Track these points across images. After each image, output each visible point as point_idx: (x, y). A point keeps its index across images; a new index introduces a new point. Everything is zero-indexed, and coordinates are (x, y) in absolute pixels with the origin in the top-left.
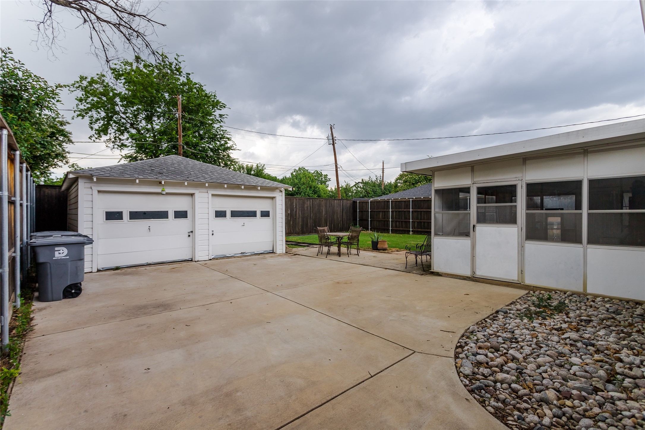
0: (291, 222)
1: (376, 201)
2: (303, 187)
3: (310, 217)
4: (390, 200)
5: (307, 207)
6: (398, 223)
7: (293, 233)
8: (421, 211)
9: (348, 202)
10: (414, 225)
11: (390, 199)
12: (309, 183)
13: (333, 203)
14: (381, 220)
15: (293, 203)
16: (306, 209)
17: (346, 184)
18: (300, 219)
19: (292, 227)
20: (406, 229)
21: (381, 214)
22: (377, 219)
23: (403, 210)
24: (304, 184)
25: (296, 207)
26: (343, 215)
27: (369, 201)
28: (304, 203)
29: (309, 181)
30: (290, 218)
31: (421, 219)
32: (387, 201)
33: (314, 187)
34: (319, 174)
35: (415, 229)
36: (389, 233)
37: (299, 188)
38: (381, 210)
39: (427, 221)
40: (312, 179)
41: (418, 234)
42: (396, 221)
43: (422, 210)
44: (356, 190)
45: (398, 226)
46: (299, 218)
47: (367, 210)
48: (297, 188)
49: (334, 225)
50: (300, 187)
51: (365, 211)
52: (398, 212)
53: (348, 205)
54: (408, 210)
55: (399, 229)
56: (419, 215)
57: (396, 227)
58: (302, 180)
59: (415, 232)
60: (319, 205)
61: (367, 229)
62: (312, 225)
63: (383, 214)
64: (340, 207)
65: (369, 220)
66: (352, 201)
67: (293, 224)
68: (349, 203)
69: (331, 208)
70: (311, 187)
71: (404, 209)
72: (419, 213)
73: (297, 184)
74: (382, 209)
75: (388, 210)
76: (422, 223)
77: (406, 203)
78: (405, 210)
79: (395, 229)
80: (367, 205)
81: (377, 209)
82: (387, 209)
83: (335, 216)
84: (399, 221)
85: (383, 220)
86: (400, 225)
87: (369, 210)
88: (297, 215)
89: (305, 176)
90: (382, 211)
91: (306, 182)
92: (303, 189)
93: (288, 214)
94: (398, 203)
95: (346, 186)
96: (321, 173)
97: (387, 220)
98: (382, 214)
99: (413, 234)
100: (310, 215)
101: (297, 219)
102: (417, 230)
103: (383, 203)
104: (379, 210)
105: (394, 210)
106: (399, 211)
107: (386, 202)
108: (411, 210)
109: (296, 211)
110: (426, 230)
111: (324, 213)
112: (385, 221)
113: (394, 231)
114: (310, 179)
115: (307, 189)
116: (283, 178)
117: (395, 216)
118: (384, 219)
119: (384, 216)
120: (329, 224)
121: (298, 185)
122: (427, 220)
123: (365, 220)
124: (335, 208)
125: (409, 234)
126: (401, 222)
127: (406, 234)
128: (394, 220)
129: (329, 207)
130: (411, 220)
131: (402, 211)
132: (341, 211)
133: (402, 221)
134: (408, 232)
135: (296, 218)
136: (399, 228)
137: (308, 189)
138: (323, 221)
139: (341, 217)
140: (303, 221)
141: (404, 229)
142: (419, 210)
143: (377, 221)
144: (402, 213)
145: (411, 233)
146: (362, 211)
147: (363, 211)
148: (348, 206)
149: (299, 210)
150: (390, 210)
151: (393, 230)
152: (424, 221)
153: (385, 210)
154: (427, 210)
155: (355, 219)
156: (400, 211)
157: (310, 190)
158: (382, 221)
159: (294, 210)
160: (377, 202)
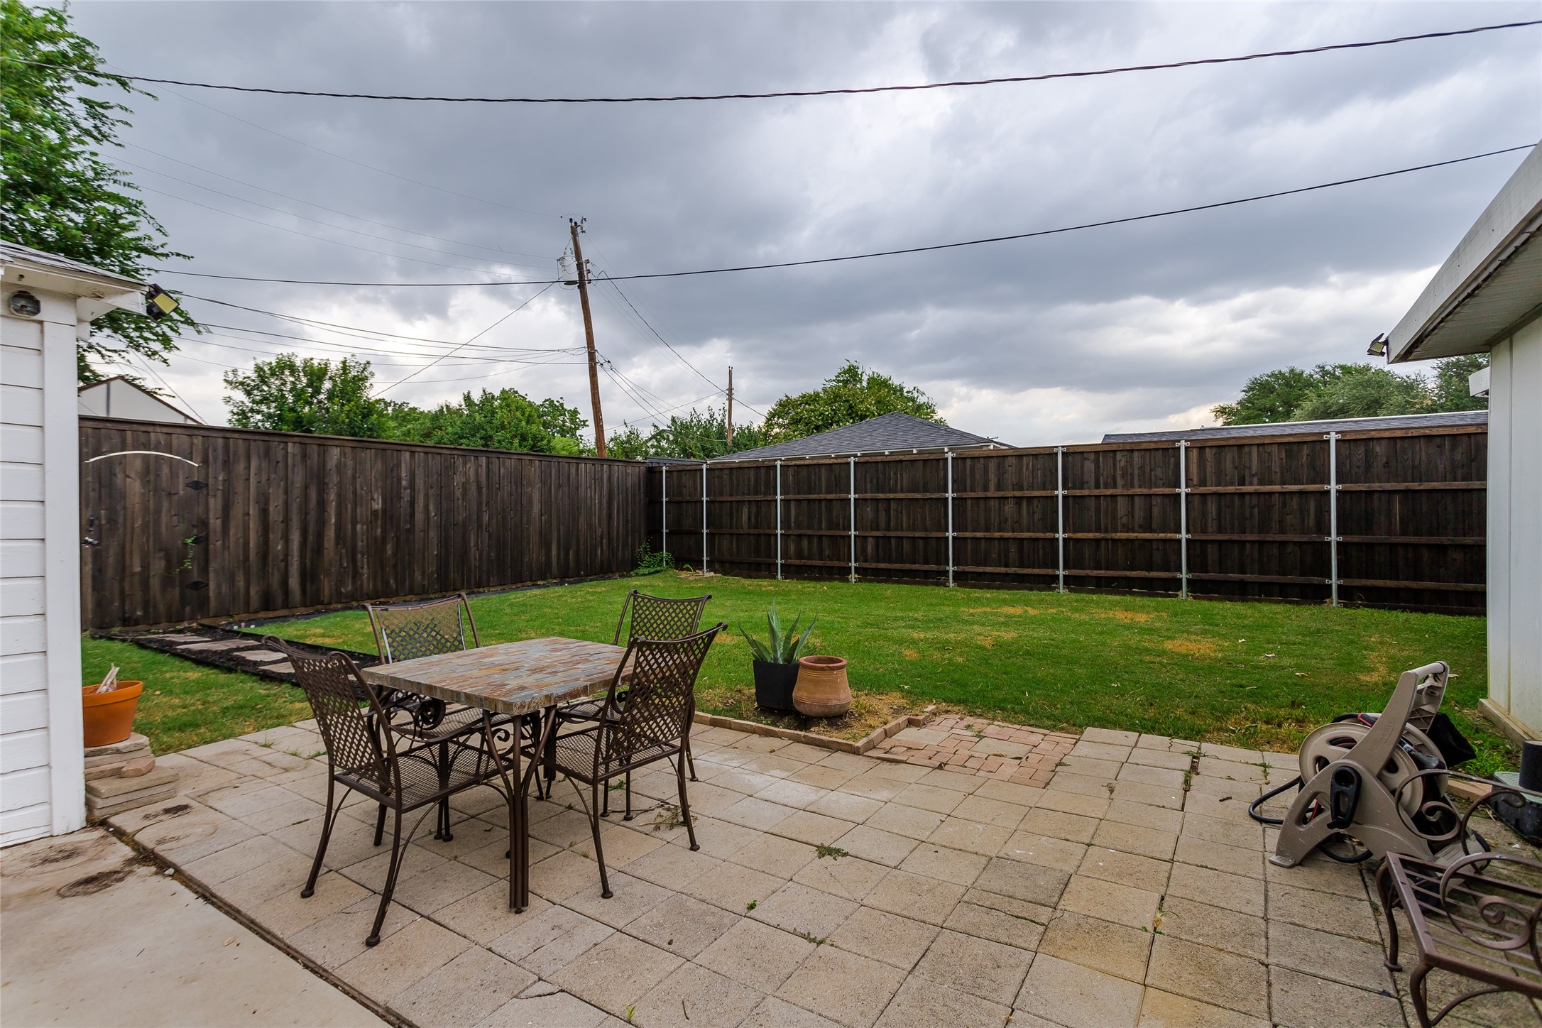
0: (389, 546)
1: (726, 466)
2: (499, 435)
3: (480, 526)
4: (779, 462)
5: (465, 487)
6: (805, 543)
7: (396, 594)
8: (889, 500)
9: (630, 470)
10: (864, 550)
11: (776, 460)
12: (517, 426)
13: (573, 471)
14: (746, 530)
15: (398, 465)
16: (458, 493)
17: (627, 431)
18: (432, 534)
19: (395, 566)
20: (836, 563)
21: (745, 510)
22: (731, 527)
23: (822, 496)
24: (503, 427)
25: (412, 486)
26: (610, 516)
27: (704, 466)
28: (449, 469)
29: (521, 421)
30: (384, 530)
31: (888, 528)
32: (768, 467)
33: (535, 438)
34: (555, 408)
35: (866, 561)
36: (774, 577)
37: (487, 438)
38: (746, 498)
39: (910, 534)
40: (530, 416)
41: (879, 582)
42: (800, 536)
43: (892, 496)
44: (656, 447)
45: (806, 553)
46: (426, 531)
47: (695, 499)
48: (481, 438)
49: (577, 552)
50: (491, 437)
51: (687, 502)
52: (805, 504)
53: (630, 479)
54: (843, 496)
55: (809, 563)
56: (882, 515)
57: (800, 555)
58: (498, 416)
59: (866, 574)
60: (519, 480)
61: (698, 565)
62: (489, 555)
63: (754, 510)
64: (601, 490)
65: (705, 531)
66: (643, 469)
67: (395, 554)
68: (632, 476)
69: (566, 489)
70: (523, 438)
71: (829, 491)
72: (881, 507)
73: (483, 429)
74: (749, 494)
75: (769, 498)
76: (893, 541)
77: (835, 471)
78: (830, 497)
79: (797, 562)
80: (695, 481)
81: (731, 495)
82: (765, 494)
83: (582, 520)
84: (809, 536)
85: (752, 531)
86: (815, 549)
87: (705, 499)
88: (419, 516)
89: (508, 406)
90: (749, 502)
91: (509, 423)
92: (499, 442)
93: (375, 513)
94: (804, 472)
95: (628, 436)
96: (562, 405)
97: (768, 531)
98: (749, 512)
99: (860, 580)
100: (479, 517)
101: (419, 535)
102: (874, 565)
103: (752, 472)
104: (739, 498)
105: (790, 497)
106: (809, 500)
107: (763, 471)
108: (852, 496)
109: (412, 503)
110: (908, 566)
111: (536, 508)
112: (759, 535)
113: (791, 572)
114: (523, 414)
115: (512, 443)
116: (441, 410)
117: (797, 515)
118: (756, 527)
119: (757, 518)
120: (559, 549)
121: (486, 431)
122: (908, 529)
123: (690, 533)
124: (582, 490)
125: (848, 581)
126: (815, 539)
127: (835, 579)
128: (790, 532)
129: (559, 486)
130: (853, 533)
131: (820, 500)
132: (605, 501)
133: (820, 537)
134: (843, 574)
135: (411, 531)
136: (809, 558)
137: (516, 441)
138: (535, 538)
139: (605, 522)
140: (444, 542)
141: (829, 563)
142: (881, 496)
143: (731, 535)
144: (820, 507)
145: (853, 576)
146: (679, 503)
147: (684, 504)
148: (629, 484)
149: (426, 495)
150: (779, 497)
151: (790, 565)
152: (900, 534)
153: (760, 498)
154: (910, 495)
155: (653, 530)
156: (814, 500)
157: (520, 446)
158: (749, 535)
159: (400, 498)
160: (731, 469)
